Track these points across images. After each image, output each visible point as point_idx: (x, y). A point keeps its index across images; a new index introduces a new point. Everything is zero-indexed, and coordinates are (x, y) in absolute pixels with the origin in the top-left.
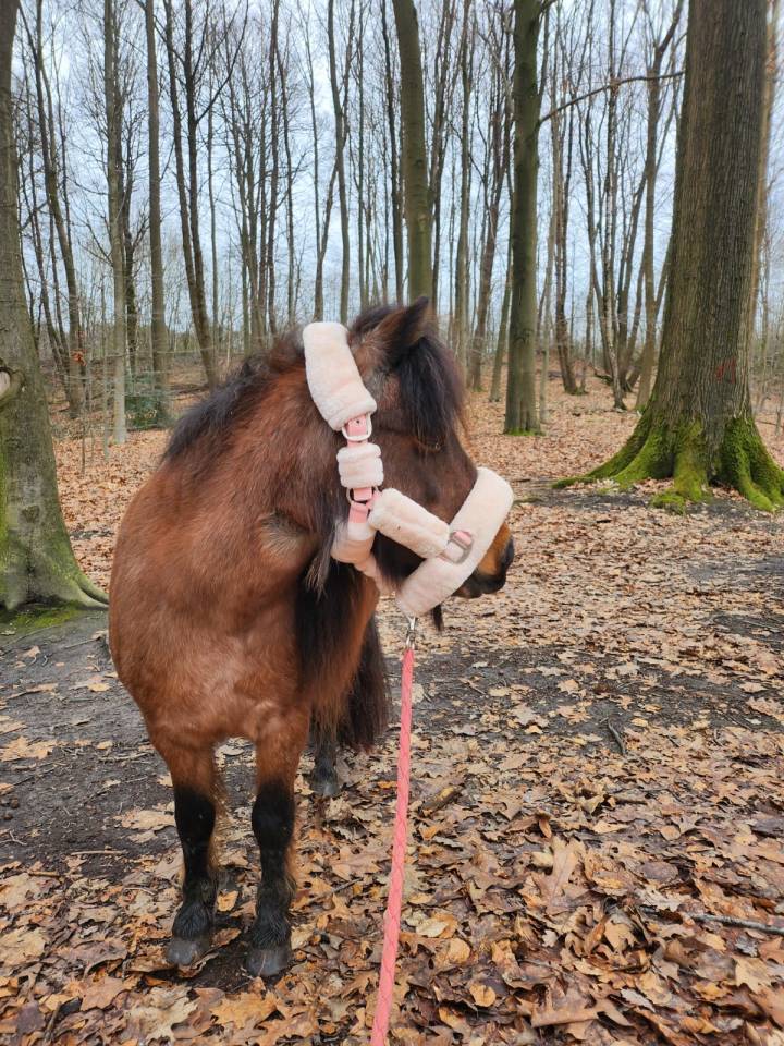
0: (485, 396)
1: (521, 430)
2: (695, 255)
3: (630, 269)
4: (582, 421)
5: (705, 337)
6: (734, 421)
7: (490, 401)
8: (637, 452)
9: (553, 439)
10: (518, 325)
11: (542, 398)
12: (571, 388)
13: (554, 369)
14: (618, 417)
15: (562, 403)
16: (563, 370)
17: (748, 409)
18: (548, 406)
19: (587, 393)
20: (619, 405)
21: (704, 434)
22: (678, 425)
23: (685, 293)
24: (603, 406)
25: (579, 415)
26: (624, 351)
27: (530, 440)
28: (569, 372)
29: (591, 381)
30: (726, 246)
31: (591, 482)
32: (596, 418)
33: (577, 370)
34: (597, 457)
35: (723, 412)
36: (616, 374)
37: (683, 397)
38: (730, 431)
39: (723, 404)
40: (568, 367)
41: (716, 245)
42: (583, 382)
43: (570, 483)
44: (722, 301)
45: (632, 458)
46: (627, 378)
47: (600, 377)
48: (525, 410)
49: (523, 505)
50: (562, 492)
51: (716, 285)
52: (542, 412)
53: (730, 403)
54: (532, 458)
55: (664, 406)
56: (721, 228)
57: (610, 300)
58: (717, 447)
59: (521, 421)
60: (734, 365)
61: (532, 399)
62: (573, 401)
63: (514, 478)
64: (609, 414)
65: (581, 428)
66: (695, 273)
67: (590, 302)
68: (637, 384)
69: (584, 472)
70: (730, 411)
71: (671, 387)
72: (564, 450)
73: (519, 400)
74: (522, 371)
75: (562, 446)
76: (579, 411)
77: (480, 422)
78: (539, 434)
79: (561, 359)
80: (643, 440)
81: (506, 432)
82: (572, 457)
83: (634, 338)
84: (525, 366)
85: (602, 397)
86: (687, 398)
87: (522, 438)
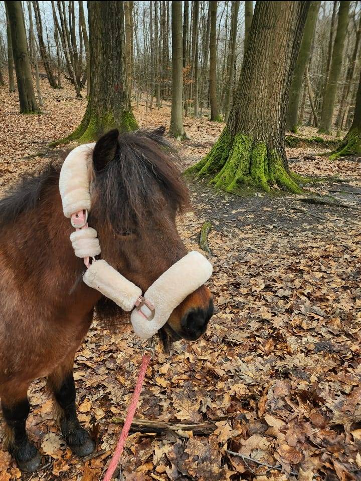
0: (7, 88)
1: (30, 111)
2: (99, 26)
3: (74, 18)
4: (61, 105)
5: (108, 70)
6: (125, 112)
7: (10, 92)
8: (87, 126)
9: (47, 116)
10: (17, 49)
11: (38, 92)
12: (54, 85)
13: (43, 73)
14: (79, 102)
15: (50, 94)
16: (48, 74)
17: (130, 107)
18: (43, 95)
19: (62, 88)
20: (79, 95)
21: (113, 119)
22: (103, 114)
23: (97, 46)
24: (71, 96)
25: (59, 101)
26: (77, 65)
27: (36, 117)
28: (51, 76)
29: (64, 81)
30: (112, 23)
31: (68, 143)
32: (68, 103)
33: (55, 74)
34: (70, 126)
35: (120, 108)
36: (75, 79)
37: (103, 100)
38: (124, 117)
39: (120, 104)
40: (50, 73)
41: (108, 22)
42: (59, 81)
43: (58, 144)
44: (113, 52)
45: (85, 130)
46: (81, 80)
47: (68, 78)
48: (30, 100)
49: (35, 158)
50: (54, 149)
51: (110, 43)
52: (40, 100)
53: (122, 104)
54: (38, 128)
55: (95, 105)
56: (109, 13)
57: (66, 36)
58: (119, 125)
59: (29, 105)
60: (122, 85)
61: (33, 93)
62: (55, 93)
63: (30, 141)
64: (74, 100)
65: (61, 109)
66: (100, 36)
67: (56, 36)
68: (86, 84)
69: (65, 136)
70: (123, 108)
71: (97, 95)
72: (54, 123)
73: (25, 94)
74: (24, 77)
75: (52, 120)
76: (60, 98)
77: (7, 105)
78: (40, 113)
79: (46, 68)
80: (88, 121)
81: (21, 112)
82: (58, 127)
83: (81, 57)
84: (26, 74)
85: (69, 90)
86: (105, 101)
87: (31, 115)
